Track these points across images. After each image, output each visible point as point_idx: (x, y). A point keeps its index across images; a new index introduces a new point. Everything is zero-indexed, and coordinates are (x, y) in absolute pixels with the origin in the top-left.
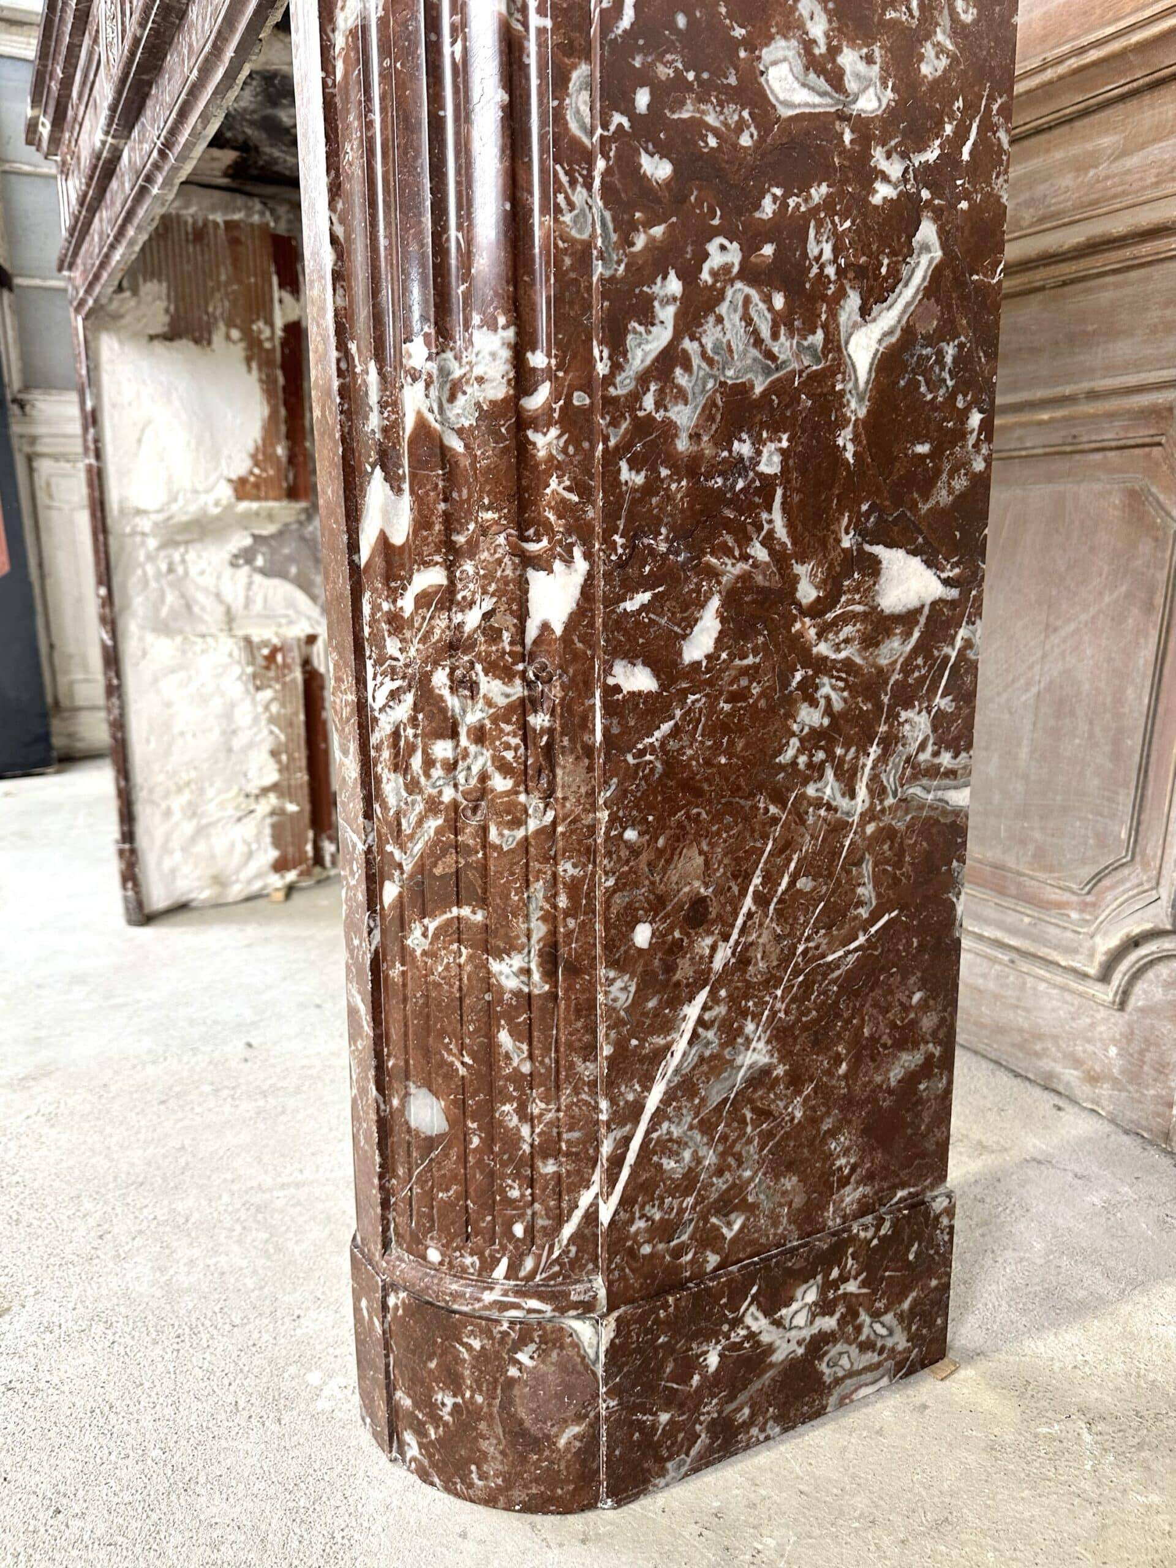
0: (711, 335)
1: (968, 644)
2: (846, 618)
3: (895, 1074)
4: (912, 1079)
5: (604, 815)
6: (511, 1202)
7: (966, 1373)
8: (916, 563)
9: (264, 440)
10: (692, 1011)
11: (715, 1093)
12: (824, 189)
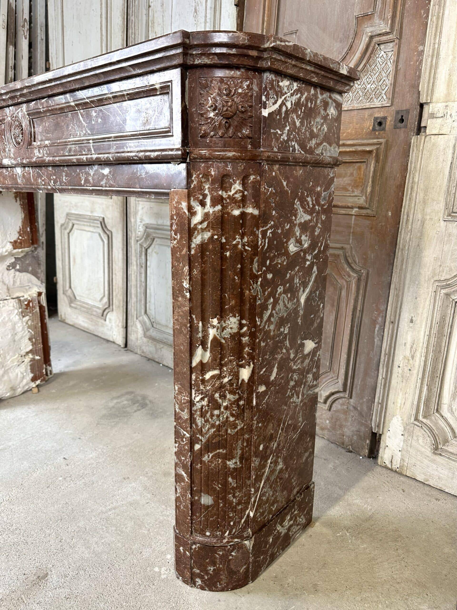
0: (278, 308)
1: (319, 355)
2: (298, 359)
3: (304, 458)
4: (307, 458)
5: (256, 422)
6: (230, 517)
7: (317, 524)
8: (311, 341)
9: (22, 226)
10: (269, 461)
11: (272, 478)
12: (298, 267)
